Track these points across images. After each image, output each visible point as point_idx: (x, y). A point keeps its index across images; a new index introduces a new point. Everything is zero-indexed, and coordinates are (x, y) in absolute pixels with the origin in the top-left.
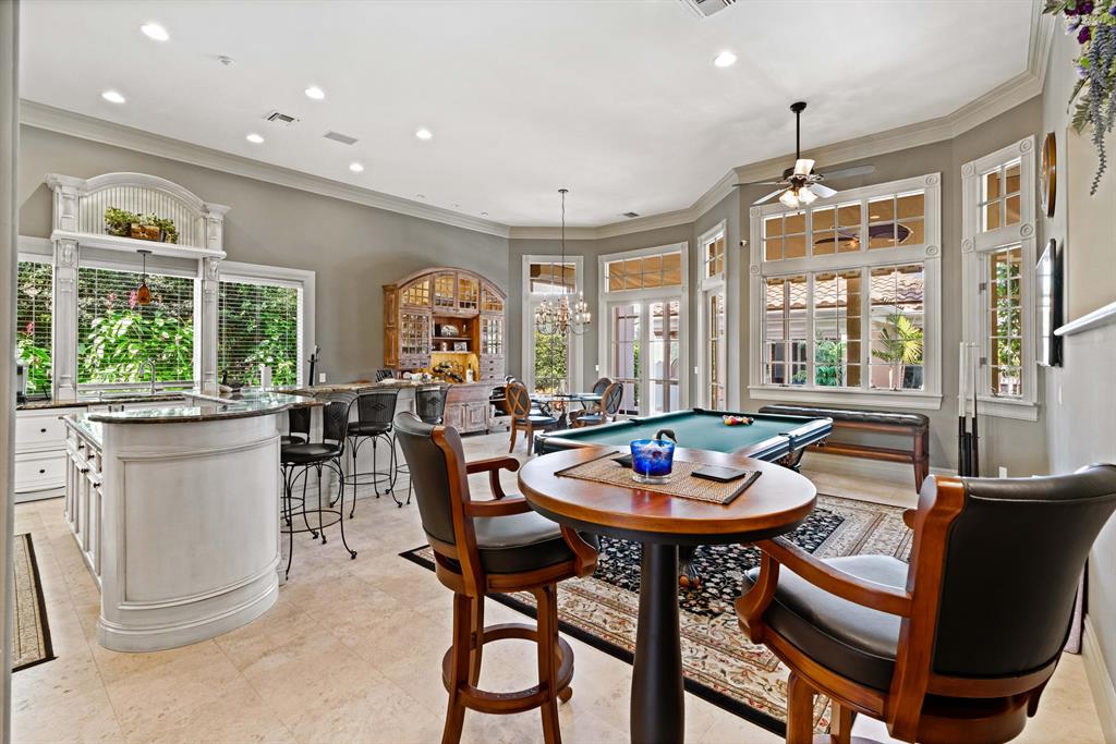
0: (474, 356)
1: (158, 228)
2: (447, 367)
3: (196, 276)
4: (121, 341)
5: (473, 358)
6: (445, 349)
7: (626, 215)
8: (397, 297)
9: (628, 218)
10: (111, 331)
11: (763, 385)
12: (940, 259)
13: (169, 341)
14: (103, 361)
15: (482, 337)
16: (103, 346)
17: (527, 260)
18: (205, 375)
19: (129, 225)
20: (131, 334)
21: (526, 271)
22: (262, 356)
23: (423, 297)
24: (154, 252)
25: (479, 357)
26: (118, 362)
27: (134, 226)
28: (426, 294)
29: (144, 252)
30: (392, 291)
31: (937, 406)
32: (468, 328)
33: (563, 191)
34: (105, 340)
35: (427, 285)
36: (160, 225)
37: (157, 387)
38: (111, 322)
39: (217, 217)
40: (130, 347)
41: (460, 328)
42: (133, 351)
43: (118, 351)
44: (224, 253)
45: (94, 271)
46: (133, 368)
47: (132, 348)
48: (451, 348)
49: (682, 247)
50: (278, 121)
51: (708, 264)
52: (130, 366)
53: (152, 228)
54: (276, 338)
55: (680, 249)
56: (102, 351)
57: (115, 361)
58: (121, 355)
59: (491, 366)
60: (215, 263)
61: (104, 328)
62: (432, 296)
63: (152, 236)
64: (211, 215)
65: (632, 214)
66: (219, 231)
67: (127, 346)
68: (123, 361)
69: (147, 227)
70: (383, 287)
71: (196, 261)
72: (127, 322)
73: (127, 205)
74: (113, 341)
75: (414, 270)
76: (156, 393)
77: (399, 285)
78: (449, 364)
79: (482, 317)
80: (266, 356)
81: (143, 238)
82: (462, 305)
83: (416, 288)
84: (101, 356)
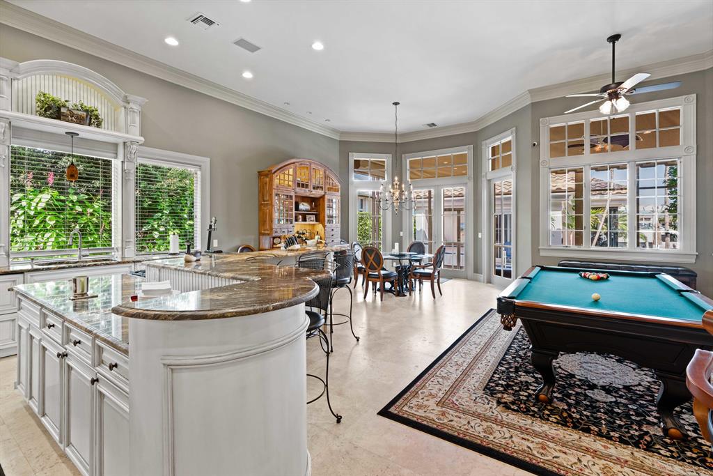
0: (321, 226)
1: (85, 114)
2: (304, 234)
3: (116, 158)
4: (40, 213)
5: (319, 227)
6: (301, 220)
7: (428, 125)
8: (271, 180)
9: (429, 128)
10: (30, 205)
11: (550, 246)
12: (695, 156)
13: (82, 214)
14: (23, 231)
15: (327, 212)
16: (22, 218)
17: (353, 156)
18: (124, 242)
19: (59, 108)
20: (49, 207)
21: (352, 164)
22: (156, 226)
23: (289, 181)
24: (82, 135)
25: (324, 226)
26: (36, 232)
27: (63, 110)
28: (291, 178)
29: (72, 134)
30: (267, 175)
31: (694, 261)
32: (317, 204)
33: (396, 104)
34: (24, 213)
35: (291, 171)
36: (87, 111)
37: (83, 253)
38: (30, 197)
39: (136, 107)
40: (47, 219)
41: (311, 205)
42: (51, 222)
43: (37, 222)
44: (142, 139)
45: (24, 149)
46: (51, 236)
47: (50, 220)
48: (304, 220)
49: (469, 149)
50: (201, 23)
51: (490, 161)
52: (48, 235)
53: (80, 113)
54: (167, 212)
55: (466, 151)
56: (22, 222)
57: (34, 230)
58: (38, 226)
59: (333, 233)
60: (135, 146)
61: (24, 203)
62: (294, 180)
63: (80, 120)
64: (131, 105)
65: (433, 124)
66: (138, 119)
67: (45, 217)
68: (41, 230)
69: (75, 112)
70: (259, 172)
71: (116, 145)
72: (45, 197)
73: (55, 91)
74: (32, 213)
75: (281, 159)
76: (83, 259)
77: (273, 171)
78: (305, 232)
79: (327, 197)
80: (159, 226)
81: (72, 121)
82: (314, 188)
83: (284, 174)
84: (21, 227)
